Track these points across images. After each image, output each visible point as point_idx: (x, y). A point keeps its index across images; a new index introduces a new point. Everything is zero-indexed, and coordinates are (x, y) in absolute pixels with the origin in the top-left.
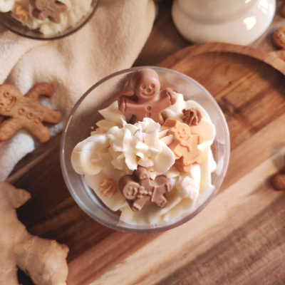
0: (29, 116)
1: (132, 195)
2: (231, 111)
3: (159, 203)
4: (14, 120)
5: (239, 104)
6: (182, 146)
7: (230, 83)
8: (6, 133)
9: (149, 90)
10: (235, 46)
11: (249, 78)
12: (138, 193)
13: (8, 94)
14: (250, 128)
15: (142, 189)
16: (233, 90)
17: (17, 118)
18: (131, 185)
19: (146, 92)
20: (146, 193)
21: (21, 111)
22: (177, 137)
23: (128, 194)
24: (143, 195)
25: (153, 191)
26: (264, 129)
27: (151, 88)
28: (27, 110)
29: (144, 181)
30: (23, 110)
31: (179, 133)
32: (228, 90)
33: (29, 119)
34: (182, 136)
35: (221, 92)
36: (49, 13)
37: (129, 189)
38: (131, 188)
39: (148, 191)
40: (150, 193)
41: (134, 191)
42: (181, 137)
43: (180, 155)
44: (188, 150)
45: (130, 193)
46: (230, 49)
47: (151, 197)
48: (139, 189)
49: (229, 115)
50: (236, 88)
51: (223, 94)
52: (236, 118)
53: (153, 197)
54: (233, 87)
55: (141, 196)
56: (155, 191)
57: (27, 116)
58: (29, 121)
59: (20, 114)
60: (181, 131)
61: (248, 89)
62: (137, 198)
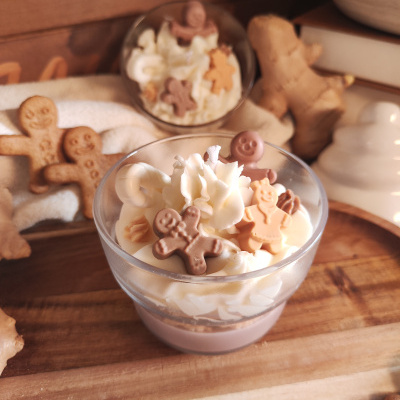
0: (94, 174)
1: (166, 226)
2: (346, 286)
3: (194, 260)
4: (76, 167)
5: (359, 282)
6: (260, 210)
7: (355, 257)
8: (58, 174)
9: (248, 148)
10: (374, 216)
11: (383, 260)
12: (175, 229)
13: (89, 137)
14: (367, 316)
15: (182, 226)
16: (356, 265)
17: (80, 167)
18: (172, 213)
19: (243, 147)
20: (185, 234)
21: (89, 164)
22: (258, 196)
23: (161, 222)
24: (180, 235)
25: (194, 237)
26: (389, 326)
27: (251, 144)
28: (96, 167)
29: (190, 217)
30: (92, 164)
31: (262, 192)
32: (350, 263)
33: (92, 177)
34: (265, 198)
35: (339, 261)
36: (176, 100)
37: (166, 216)
38: (170, 216)
39: (188, 234)
40: (190, 238)
41: (171, 221)
42: (262, 199)
43: (252, 219)
44: (265, 221)
45: (164, 221)
46: (366, 217)
47: (188, 243)
48: (178, 223)
49: (341, 290)
50: (362, 264)
51: (341, 264)
52: (349, 296)
53: (191, 246)
54: (357, 261)
55: (176, 235)
56: (197, 238)
57: (91, 173)
58: (90, 179)
59: (86, 165)
60: (265, 192)
61: (378, 272)
62: (169, 235)
